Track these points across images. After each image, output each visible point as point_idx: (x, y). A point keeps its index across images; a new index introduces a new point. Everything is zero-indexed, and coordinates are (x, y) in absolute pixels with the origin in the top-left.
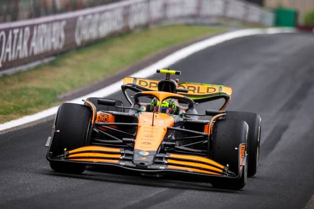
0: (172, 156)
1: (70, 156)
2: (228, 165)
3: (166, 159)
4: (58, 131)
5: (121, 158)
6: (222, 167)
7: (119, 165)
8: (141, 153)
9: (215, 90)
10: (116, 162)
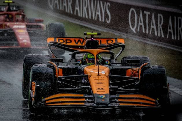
0: (120, 96)
1: (47, 102)
2: (158, 99)
3: (117, 98)
4: (38, 85)
5: (86, 100)
6: (154, 100)
7: (86, 106)
8: (100, 96)
9: (112, 41)
10: (83, 104)
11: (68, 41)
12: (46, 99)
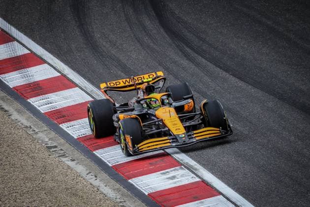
0: (195, 132)
1: (140, 148)
2: (221, 128)
3: (193, 135)
6: (218, 129)
8: (180, 136)
9: (153, 76)
11: (117, 83)
12: (138, 146)
